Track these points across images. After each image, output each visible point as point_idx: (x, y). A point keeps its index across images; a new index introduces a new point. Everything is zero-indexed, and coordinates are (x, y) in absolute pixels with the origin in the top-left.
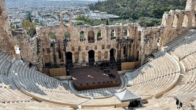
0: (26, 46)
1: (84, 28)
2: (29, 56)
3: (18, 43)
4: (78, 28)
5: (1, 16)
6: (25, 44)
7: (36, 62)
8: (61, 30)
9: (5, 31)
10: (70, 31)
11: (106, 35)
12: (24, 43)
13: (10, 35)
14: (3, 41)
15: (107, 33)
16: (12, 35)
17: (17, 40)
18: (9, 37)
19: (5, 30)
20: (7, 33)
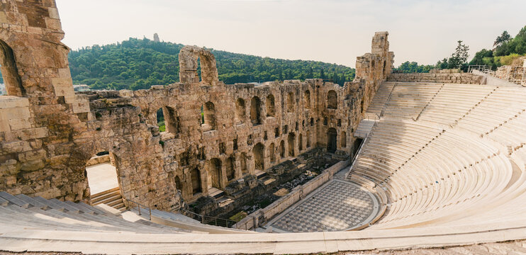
0: (147, 149)
1: (244, 90)
2: (155, 187)
3: (117, 144)
4: (232, 91)
5: (44, 26)
6: (144, 143)
7: (177, 204)
8: (195, 97)
9: (62, 100)
10: (216, 98)
11: (280, 104)
12: (140, 142)
13: (83, 117)
14: (44, 146)
15: (283, 99)
16: (90, 116)
17: (112, 134)
18: (79, 125)
19: (58, 94)
20: (68, 107)
